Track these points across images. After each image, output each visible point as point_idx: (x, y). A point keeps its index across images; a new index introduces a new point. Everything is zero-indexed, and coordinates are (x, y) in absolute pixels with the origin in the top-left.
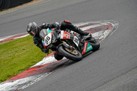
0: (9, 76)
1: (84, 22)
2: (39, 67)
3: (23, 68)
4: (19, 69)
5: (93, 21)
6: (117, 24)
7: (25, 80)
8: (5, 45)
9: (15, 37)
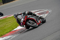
0: (1, 35)
1: (37, 10)
2: (15, 31)
3: (8, 31)
4: (6, 32)
5: (41, 9)
6: (51, 11)
7: (8, 37)
8: (3, 20)
9: (8, 16)
